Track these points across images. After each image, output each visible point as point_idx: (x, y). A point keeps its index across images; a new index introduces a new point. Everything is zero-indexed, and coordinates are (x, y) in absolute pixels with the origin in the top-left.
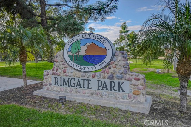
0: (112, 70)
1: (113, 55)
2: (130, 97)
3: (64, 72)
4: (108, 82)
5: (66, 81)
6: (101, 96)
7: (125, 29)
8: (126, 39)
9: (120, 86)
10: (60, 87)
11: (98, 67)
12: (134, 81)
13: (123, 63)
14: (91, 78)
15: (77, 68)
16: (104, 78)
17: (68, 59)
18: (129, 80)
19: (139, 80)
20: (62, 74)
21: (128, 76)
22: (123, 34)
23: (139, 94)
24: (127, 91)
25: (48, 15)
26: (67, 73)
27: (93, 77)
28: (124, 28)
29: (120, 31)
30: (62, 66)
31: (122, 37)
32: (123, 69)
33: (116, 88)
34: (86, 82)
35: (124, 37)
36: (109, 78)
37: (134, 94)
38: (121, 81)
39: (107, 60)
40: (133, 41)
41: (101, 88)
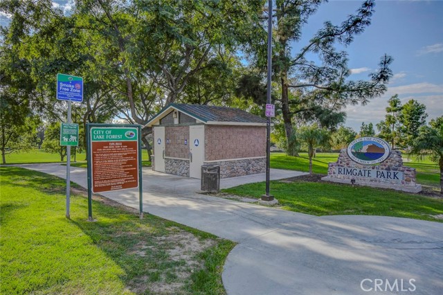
0: (389, 164)
1: (390, 153)
2: (403, 183)
3: (348, 164)
4: (385, 172)
5: (349, 171)
6: (380, 182)
7: (395, 106)
8: (398, 122)
9: (395, 176)
10: (343, 175)
11: (377, 161)
12: (406, 172)
13: (397, 159)
14: (371, 169)
15: (359, 162)
16: (382, 169)
17: (351, 155)
18: (403, 171)
19: (410, 171)
20: (346, 166)
21: (401, 169)
22: (392, 114)
23: (410, 181)
24: (401, 179)
25: (290, 98)
26: (350, 165)
27: (373, 168)
28: (393, 104)
29: (388, 108)
30: (346, 160)
31: (390, 119)
32: (398, 163)
33: (392, 176)
34: (367, 172)
35: (394, 119)
36: (386, 169)
37: (406, 180)
38: (396, 172)
39: (384, 157)
40: (412, 119)
41: (379, 176)
